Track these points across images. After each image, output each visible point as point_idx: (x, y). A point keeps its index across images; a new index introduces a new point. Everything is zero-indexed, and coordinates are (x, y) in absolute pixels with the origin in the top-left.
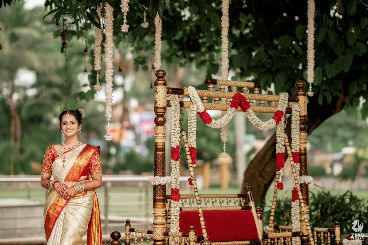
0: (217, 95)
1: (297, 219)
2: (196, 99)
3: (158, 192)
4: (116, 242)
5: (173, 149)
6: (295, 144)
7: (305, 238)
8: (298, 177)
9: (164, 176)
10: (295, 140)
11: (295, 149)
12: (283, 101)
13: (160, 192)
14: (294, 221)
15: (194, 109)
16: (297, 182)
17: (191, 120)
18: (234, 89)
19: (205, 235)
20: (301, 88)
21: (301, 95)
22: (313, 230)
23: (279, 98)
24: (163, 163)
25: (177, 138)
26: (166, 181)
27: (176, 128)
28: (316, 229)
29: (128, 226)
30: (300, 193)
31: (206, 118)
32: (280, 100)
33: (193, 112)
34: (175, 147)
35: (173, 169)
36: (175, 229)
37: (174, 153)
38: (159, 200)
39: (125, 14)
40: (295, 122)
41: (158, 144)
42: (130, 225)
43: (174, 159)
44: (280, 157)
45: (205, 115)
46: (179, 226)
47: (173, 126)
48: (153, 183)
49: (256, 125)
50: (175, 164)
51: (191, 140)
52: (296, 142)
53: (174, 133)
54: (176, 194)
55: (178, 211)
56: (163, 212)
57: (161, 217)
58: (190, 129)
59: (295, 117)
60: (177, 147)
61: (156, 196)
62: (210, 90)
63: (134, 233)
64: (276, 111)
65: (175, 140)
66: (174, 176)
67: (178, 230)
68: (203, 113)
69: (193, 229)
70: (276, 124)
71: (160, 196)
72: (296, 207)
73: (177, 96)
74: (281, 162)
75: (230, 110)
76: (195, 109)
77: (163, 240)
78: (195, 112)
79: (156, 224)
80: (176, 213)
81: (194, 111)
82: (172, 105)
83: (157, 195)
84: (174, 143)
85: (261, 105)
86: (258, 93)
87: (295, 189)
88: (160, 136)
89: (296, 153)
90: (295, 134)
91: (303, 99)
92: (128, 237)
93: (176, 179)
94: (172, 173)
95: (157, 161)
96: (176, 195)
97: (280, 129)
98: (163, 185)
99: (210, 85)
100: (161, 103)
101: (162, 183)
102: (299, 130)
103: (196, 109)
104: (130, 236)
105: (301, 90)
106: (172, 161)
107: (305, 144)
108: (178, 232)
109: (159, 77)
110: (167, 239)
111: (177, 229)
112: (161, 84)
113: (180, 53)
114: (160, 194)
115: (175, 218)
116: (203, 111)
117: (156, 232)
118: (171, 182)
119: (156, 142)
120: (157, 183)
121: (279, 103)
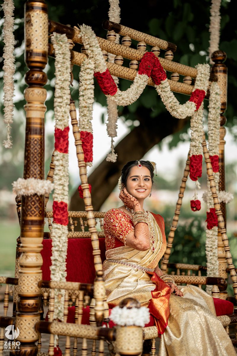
0: (120, 50)
1: (214, 256)
2: (94, 49)
3: (31, 208)
5: (57, 132)
6: (213, 143)
8: (218, 192)
9: (42, 178)
10: (213, 138)
11: (214, 151)
12: (203, 75)
13: (35, 208)
14: (211, 257)
15: (90, 66)
17: (86, 86)
18: (143, 46)
20: (219, 62)
21: (220, 71)
23: (197, 71)
24: (41, 155)
25: (65, 112)
26: (47, 188)
27: (65, 94)
30: (221, 219)
31: (109, 85)
33: (88, 71)
34: (62, 128)
35: (57, 168)
36: (58, 274)
37: (60, 139)
38: (33, 222)
40: (214, 110)
41: (32, 121)
43: (61, 150)
44: (196, 162)
45: (107, 79)
46: (65, 269)
47: (59, 91)
48: (23, 190)
49: (171, 108)
50: (62, 160)
51: (86, 120)
52: (215, 140)
53: (60, 103)
54: (61, 212)
55: (64, 243)
56: (39, 244)
57: (34, 254)
58: (84, 100)
59: (215, 103)
60: (65, 129)
61: (27, 216)
62: (111, 41)
64: (193, 91)
65: (63, 116)
66: (60, 179)
67: (63, 277)
68: (104, 74)
70: (196, 109)
71: (36, 216)
72: (214, 237)
73: (64, 38)
74: (197, 169)
75: (140, 77)
76: (92, 66)
78: (92, 72)
79: (26, 267)
80: (61, 246)
81: (92, 69)
82: (57, 52)
83: (29, 214)
84: (60, 121)
85: (175, 79)
86: (172, 59)
87: (213, 210)
88: (37, 107)
89: (216, 157)
90: (214, 128)
91: (224, 78)
93: (62, 185)
94: (56, 175)
95: (30, 151)
96: (62, 214)
97: (197, 118)
98: (41, 196)
99: (111, 32)
100: (39, 44)
101: (41, 192)
103: (94, 66)
105: (219, 65)
106: (57, 153)
107: (223, 146)
108: (64, 279)
110: (46, 294)
111: (62, 275)
114: (35, 212)
115: (60, 256)
116: (104, 71)
117: (26, 282)
118: (53, 191)
119: (29, 116)
120: (31, 192)
121: (198, 78)
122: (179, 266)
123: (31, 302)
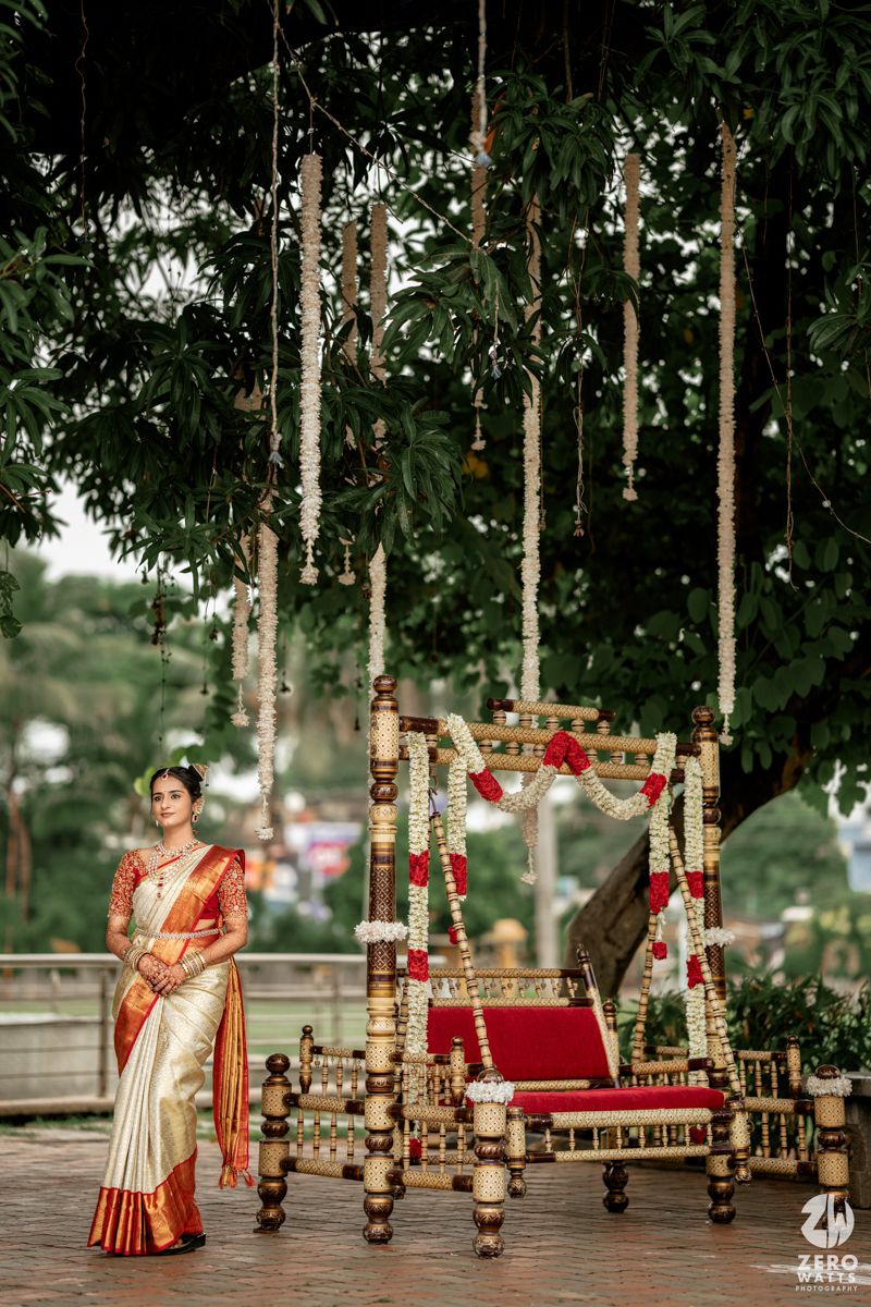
0: (512, 735)
1: (699, 1030)
2: (465, 744)
3: (378, 959)
4: (279, 1080)
5: (412, 859)
6: (693, 852)
7: (717, 1075)
8: (701, 929)
9: (390, 920)
10: (692, 844)
11: (693, 864)
12: (664, 752)
13: (383, 959)
14: (694, 1033)
15: (460, 767)
16: (698, 940)
17: (455, 793)
18: (553, 723)
19: (488, 1061)
20: (704, 725)
21: (705, 739)
22: (736, 1059)
23: (656, 745)
24: (390, 890)
25: (422, 833)
26: (398, 933)
27: (421, 808)
28: (743, 1054)
29: (307, 1041)
30: (705, 967)
31: (490, 788)
32: (658, 751)
33: (458, 773)
34: (418, 853)
35: (412, 906)
36: (417, 1046)
37: (415, 867)
38: (381, 977)
39: (310, 543)
40: (693, 801)
41: (379, 847)
42: (312, 1039)
43: (417, 883)
44: (659, 883)
45: (487, 781)
46: (426, 1038)
47: (414, 805)
48: (369, 936)
49: (603, 806)
50: (418, 894)
51: (455, 839)
52: (695, 847)
53: (415, 820)
54: (419, 964)
55: (424, 1005)
56: (390, 1005)
57: (384, 1019)
58: (453, 812)
59: (693, 791)
60: (423, 854)
61: (373, 969)
62: (497, 724)
63: (321, 1060)
64: (649, 776)
65: (419, 838)
66: (416, 921)
67: (424, 1048)
68: (481, 775)
69: (459, 1044)
70: (649, 804)
71: (384, 969)
72: (698, 1001)
73: (421, 736)
74: (660, 895)
75: (544, 769)
76: (464, 766)
77: (390, 1073)
78: (465, 774)
79: (373, 1035)
80: (419, 1009)
81: (462, 771)
82: (411, 756)
83: (375, 966)
84: (416, 844)
85: (615, 761)
86: (608, 732)
87: (694, 957)
88: (383, 829)
89: (696, 873)
90: (692, 829)
91: (711, 750)
92: (306, 1067)
93: (419, 928)
94: (411, 914)
95: (376, 885)
96: (419, 967)
97: (658, 816)
98: (390, 943)
99: (498, 712)
100: (386, 751)
101: (389, 938)
102: (701, 821)
103: (466, 765)
104: (312, 1064)
105: (705, 729)
106: (412, 886)
107: (715, 855)
108: (425, 1052)
109: (380, 692)
110: (398, 1070)
111: (422, 1045)
112: (386, 708)
113: (418, 657)
114: (383, 964)
115: (418, 1021)
116: (481, 771)
117: (374, 1054)
118: (408, 936)
119: (375, 840)
120: (376, 938)
121: (656, 756)
122: (660, 1049)
123: (382, 1080)
